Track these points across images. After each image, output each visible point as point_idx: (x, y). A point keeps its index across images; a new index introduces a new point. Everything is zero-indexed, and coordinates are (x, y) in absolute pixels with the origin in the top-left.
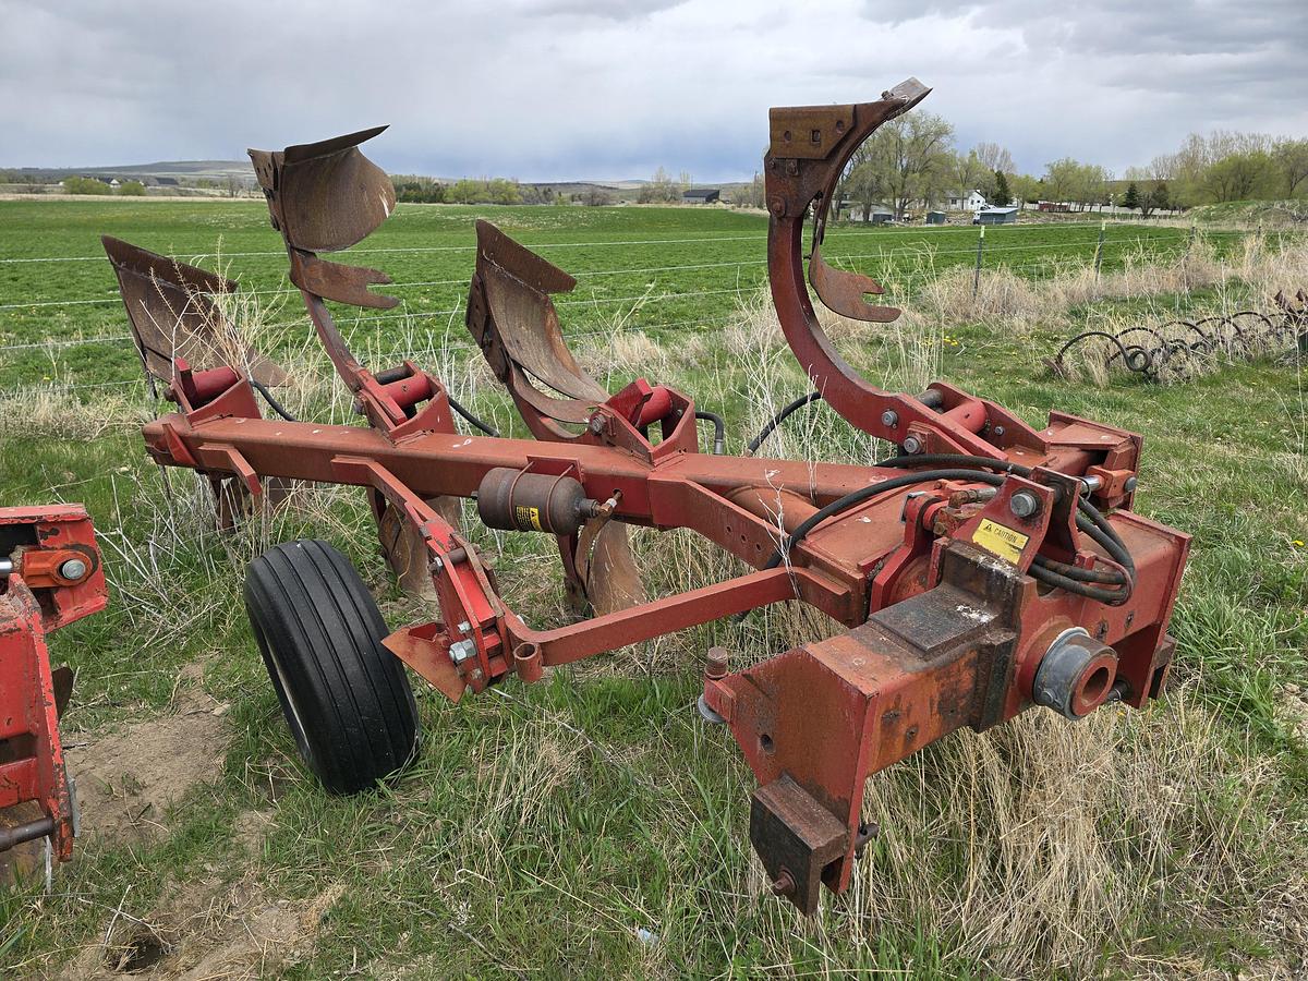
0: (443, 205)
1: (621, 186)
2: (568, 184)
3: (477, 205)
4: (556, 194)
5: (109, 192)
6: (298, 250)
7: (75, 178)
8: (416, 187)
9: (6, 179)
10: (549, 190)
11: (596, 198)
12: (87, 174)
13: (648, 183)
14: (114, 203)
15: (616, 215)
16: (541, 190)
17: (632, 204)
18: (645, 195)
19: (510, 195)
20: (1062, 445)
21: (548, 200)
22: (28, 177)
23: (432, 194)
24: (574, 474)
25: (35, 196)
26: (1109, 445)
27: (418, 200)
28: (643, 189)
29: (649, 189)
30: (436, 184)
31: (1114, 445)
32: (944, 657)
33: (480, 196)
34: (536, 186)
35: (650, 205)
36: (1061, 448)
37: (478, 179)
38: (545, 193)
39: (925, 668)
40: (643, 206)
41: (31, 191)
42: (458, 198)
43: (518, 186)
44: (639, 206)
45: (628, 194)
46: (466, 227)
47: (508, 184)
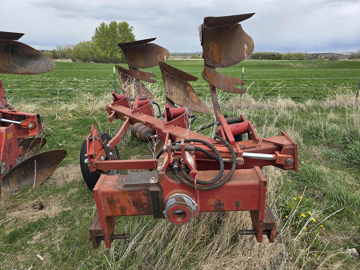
0: (280, 60)
1: (344, 54)
2: (325, 53)
3: (291, 60)
4: (319, 57)
5: (199, 58)
6: (131, 68)
7: (193, 55)
8: (274, 55)
9: (180, 55)
10: (317, 56)
11: (333, 58)
12: (195, 54)
13: (354, 53)
14: (199, 61)
15: (338, 63)
16: (314, 56)
17: (346, 60)
18: (352, 57)
19: (303, 57)
20: (269, 142)
21: (316, 58)
22: (184, 55)
23: (278, 57)
24: (151, 127)
25: (184, 59)
26: (283, 145)
27: (273, 59)
28: (352, 55)
29: (354, 55)
30: (281, 54)
31: (284, 145)
32: (131, 189)
33: (292, 58)
34: (313, 54)
35: (353, 60)
36: (266, 142)
37: (294, 53)
38: (315, 56)
39: (123, 190)
40: (350, 60)
41: (184, 58)
42: (286, 58)
43: (307, 54)
44: (349, 60)
45: (345, 57)
46: (285, 67)
47: (303, 54)
